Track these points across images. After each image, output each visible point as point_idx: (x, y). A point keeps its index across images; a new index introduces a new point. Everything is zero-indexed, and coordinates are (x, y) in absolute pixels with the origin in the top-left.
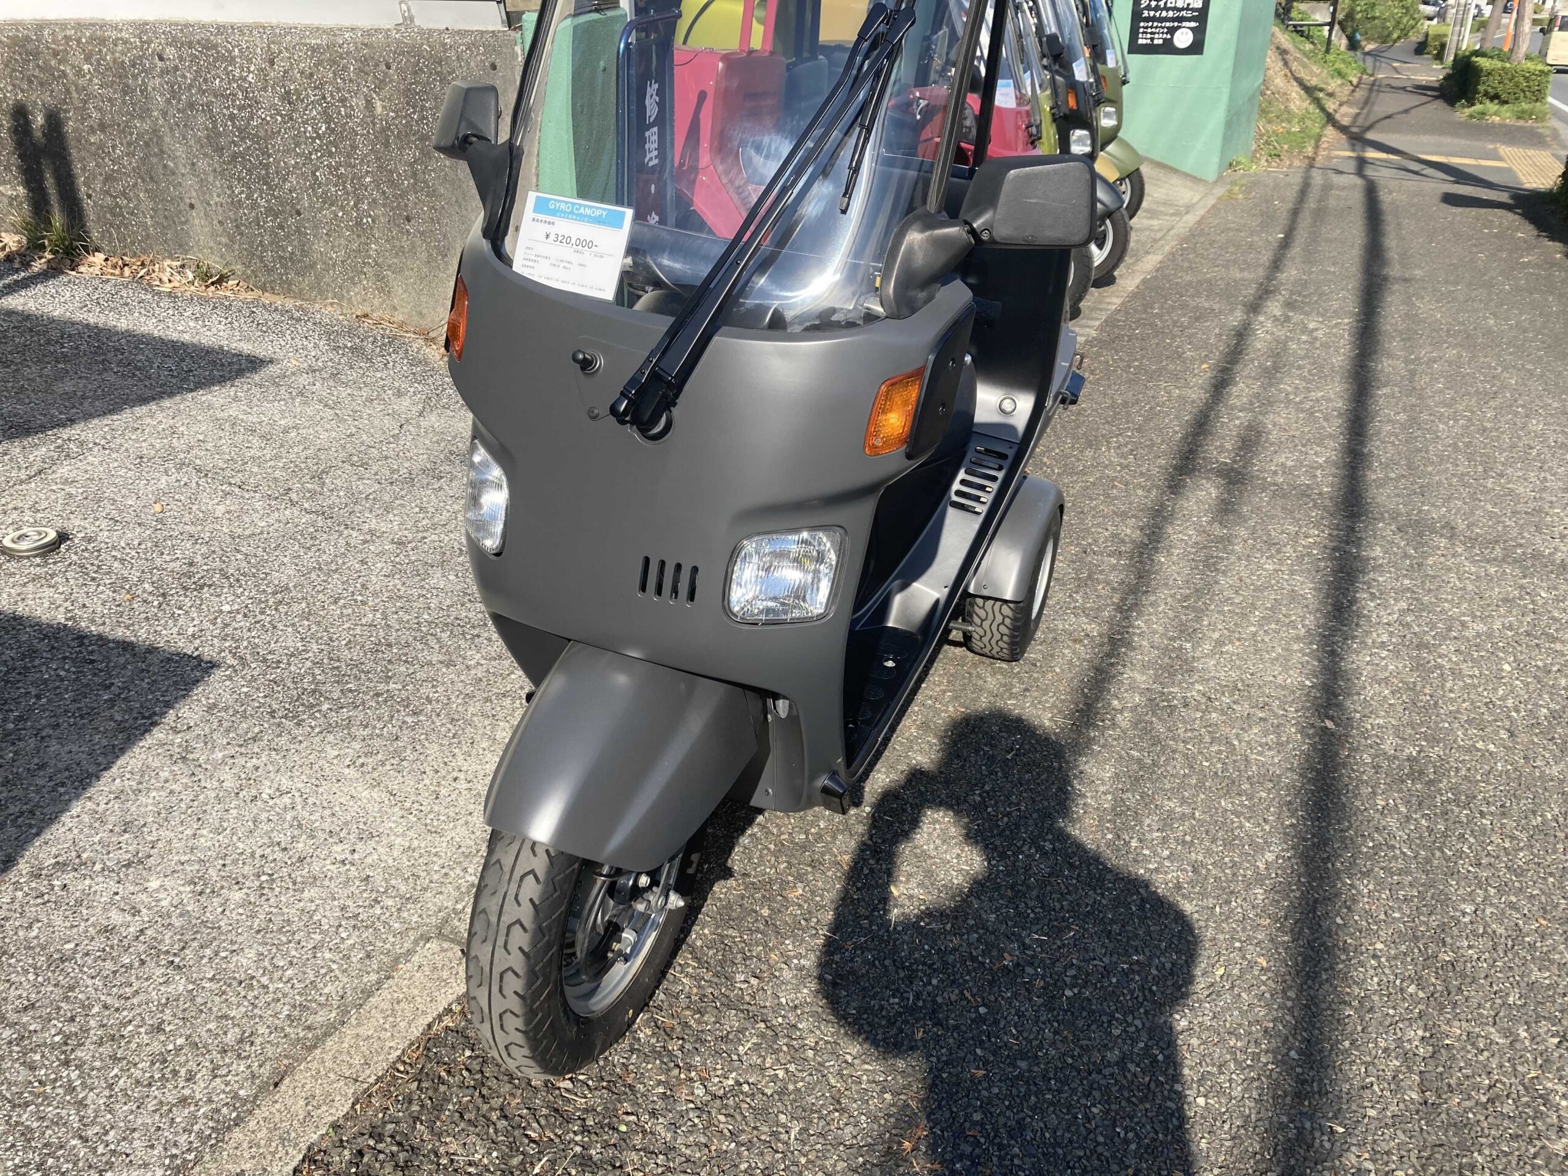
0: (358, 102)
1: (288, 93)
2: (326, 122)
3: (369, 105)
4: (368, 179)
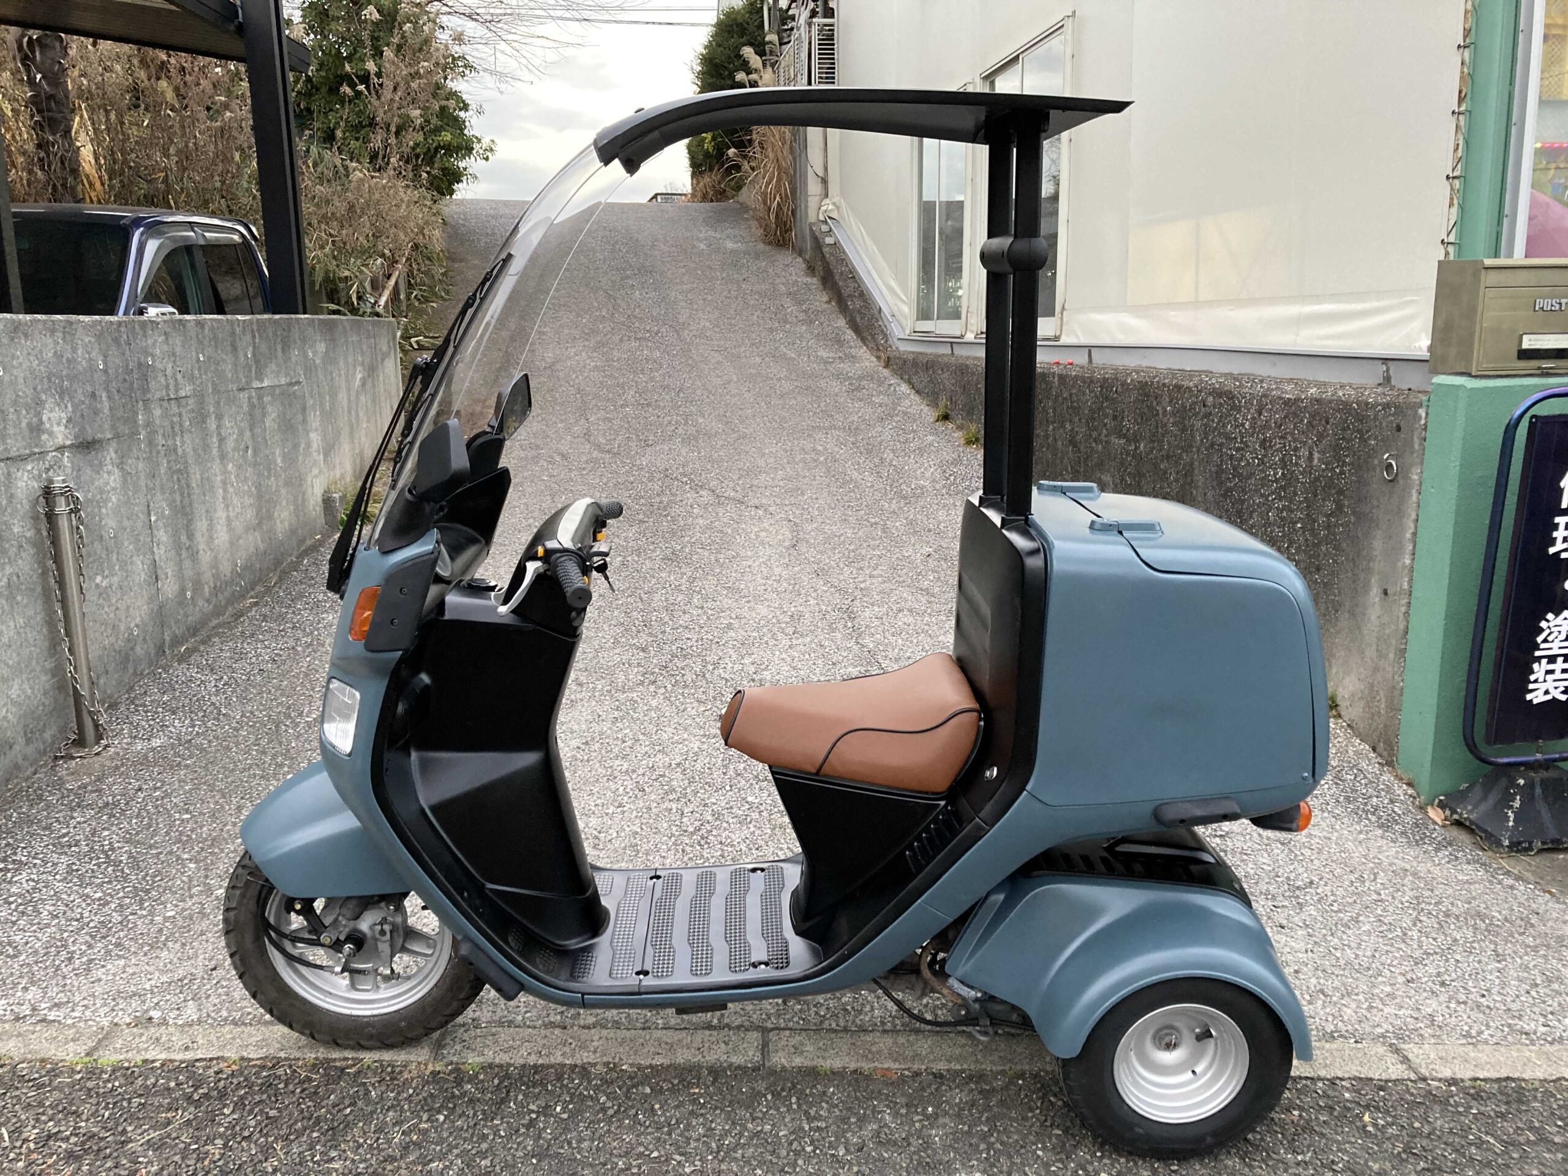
0: (1304, 452)
1: (1265, 440)
2: (1283, 469)
3: (1311, 457)
4: (1299, 525)
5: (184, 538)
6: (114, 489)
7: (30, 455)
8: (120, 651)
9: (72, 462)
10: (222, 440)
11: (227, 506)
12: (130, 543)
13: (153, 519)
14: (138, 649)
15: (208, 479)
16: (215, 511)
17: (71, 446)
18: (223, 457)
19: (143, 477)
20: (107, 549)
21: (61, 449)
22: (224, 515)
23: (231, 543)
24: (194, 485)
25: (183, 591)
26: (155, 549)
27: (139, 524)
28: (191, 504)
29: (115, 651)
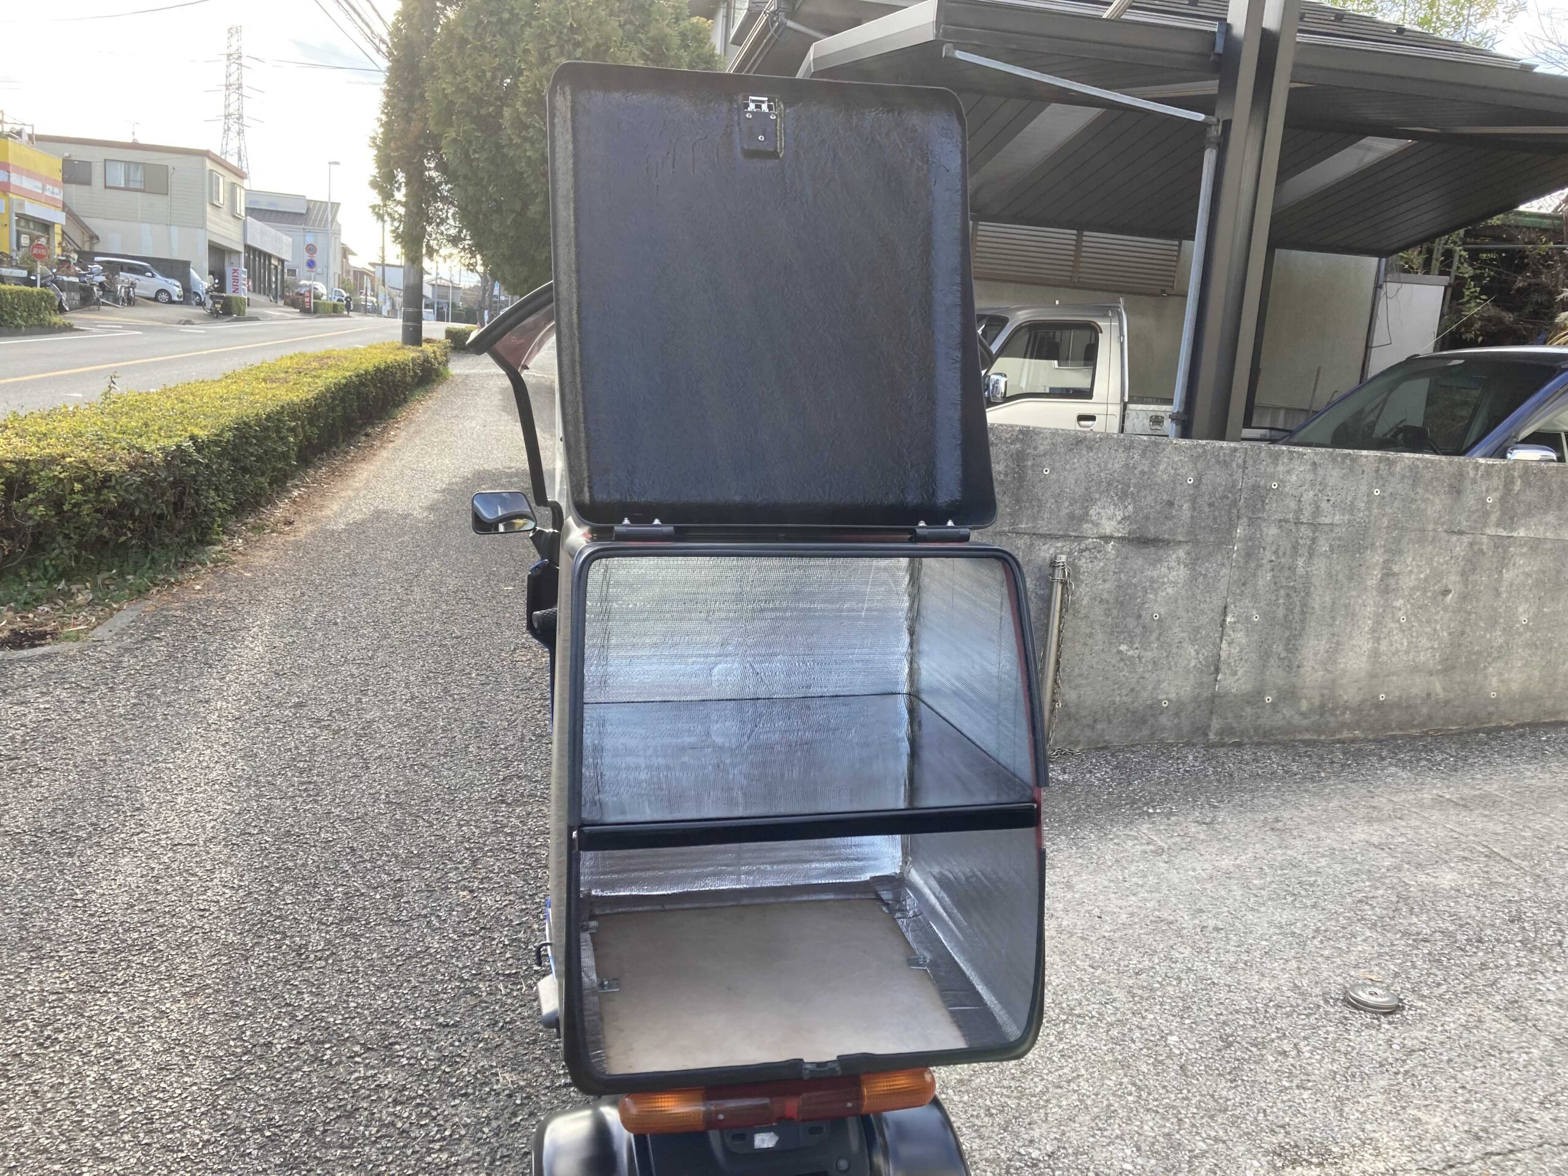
5: (1278, 648)
6: (1175, 584)
7: (1061, 536)
8: (1134, 713)
9: (1118, 551)
10: (1388, 574)
11: (1378, 640)
12: (1183, 631)
13: (1228, 619)
14: (1163, 720)
15: (1347, 606)
16: (1351, 637)
17: (1121, 539)
18: (1385, 590)
19: (1224, 581)
20: (1144, 627)
21: (1107, 538)
22: (1367, 646)
23: (1373, 675)
24: (1317, 606)
25: (1260, 693)
26: (1224, 645)
27: (1204, 620)
28: (1303, 621)
29: (1127, 709)
